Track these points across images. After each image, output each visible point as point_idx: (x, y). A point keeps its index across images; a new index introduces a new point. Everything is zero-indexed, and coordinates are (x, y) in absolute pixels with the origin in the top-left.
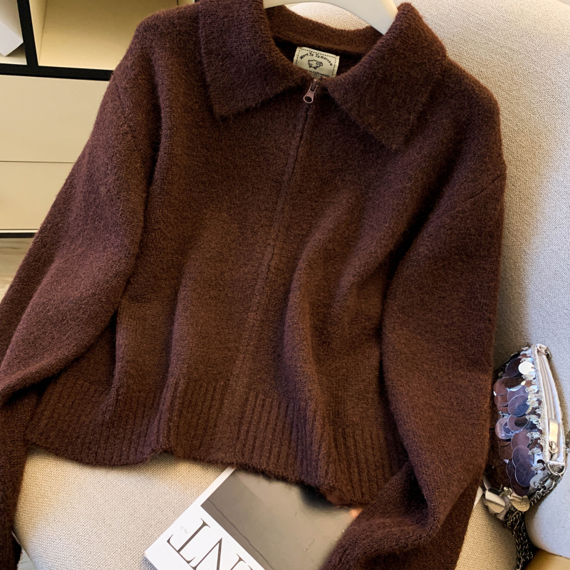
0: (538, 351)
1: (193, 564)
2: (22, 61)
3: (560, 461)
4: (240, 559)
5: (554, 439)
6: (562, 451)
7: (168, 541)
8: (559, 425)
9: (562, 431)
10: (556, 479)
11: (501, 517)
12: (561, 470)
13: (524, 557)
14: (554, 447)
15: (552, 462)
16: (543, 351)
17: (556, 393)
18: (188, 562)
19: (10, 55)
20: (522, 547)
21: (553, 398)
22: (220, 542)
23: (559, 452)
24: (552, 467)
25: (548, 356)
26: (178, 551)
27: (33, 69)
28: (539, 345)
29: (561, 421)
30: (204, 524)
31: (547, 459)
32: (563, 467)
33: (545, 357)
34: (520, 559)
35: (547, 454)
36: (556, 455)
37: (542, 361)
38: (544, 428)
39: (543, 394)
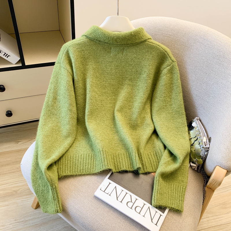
0: (197, 119)
1: (109, 194)
2: (20, 65)
3: (208, 146)
4: (122, 191)
5: (205, 141)
6: (208, 144)
7: (100, 189)
8: (206, 137)
9: (207, 139)
10: (207, 151)
11: (196, 169)
12: (209, 148)
13: (206, 180)
14: (205, 143)
15: (205, 147)
17: (204, 129)
18: (108, 194)
19: (16, 64)
20: (205, 177)
21: (203, 131)
22: (116, 187)
23: (207, 144)
24: (206, 148)
25: (200, 120)
26: (104, 192)
27: (24, 67)
28: (196, 117)
29: (206, 136)
30: (110, 183)
31: (204, 146)
33: (199, 121)
34: (205, 181)
35: (204, 145)
36: (207, 145)
37: (198, 122)
38: (202, 139)
39: (200, 130)
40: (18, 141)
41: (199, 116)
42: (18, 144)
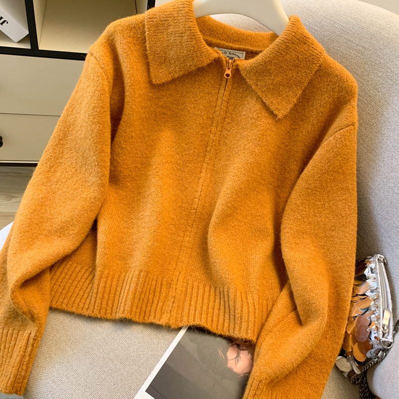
0: (378, 260)
2: (27, 46)
3: (389, 339)
5: (386, 323)
6: (391, 332)
8: (390, 313)
9: (391, 317)
10: (386, 351)
12: (389, 345)
14: (385, 328)
15: (384, 339)
16: (382, 260)
17: (389, 290)
19: (20, 42)
21: (387, 294)
23: (389, 332)
24: (384, 342)
25: (385, 264)
27: (35, 52)
28: (379, 255)
29: (391, 311)
31: (380, 337)
32: (391, 343)
33: (382, 264)
35: (381, 333)
36: (387, 334)
37: (380, 267)
38: (379, 315)
39: (380, 290)
40: (13, 195)
41: (385, 251)
42: (10, 200)
